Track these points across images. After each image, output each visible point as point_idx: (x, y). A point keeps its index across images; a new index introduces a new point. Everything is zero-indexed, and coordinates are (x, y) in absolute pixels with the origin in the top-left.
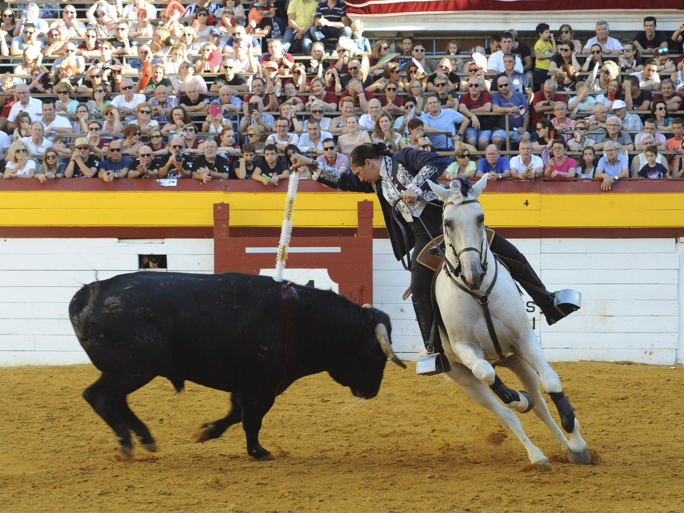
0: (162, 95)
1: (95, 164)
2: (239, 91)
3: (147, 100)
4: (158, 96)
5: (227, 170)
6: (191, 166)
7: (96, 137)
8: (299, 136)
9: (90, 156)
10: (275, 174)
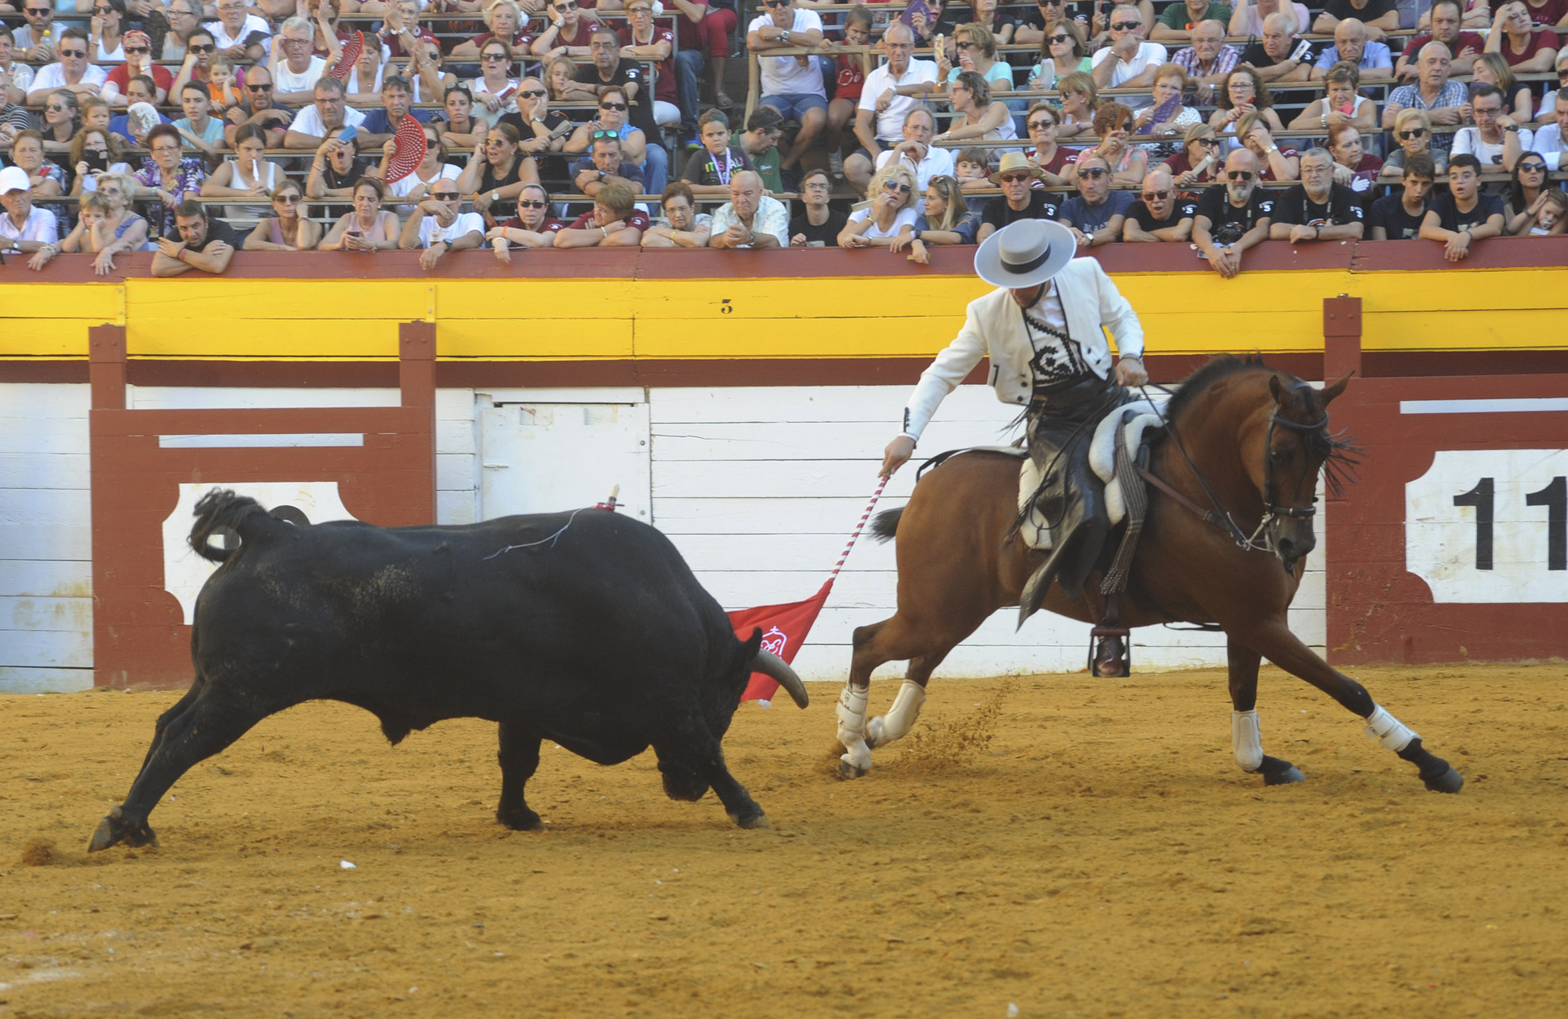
0: (1205, 44)
1: (1047, 210)
2: (1385, 30)
3: (1169, 58)
4: (1198, 44)
5: (1360, 215)
6: (1268, 208)
7: (1047, 143)
8: (1534, 132)
9: (1035, 194)
10: (1474, 224)
